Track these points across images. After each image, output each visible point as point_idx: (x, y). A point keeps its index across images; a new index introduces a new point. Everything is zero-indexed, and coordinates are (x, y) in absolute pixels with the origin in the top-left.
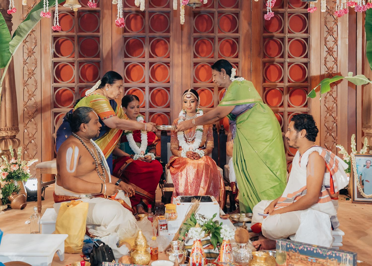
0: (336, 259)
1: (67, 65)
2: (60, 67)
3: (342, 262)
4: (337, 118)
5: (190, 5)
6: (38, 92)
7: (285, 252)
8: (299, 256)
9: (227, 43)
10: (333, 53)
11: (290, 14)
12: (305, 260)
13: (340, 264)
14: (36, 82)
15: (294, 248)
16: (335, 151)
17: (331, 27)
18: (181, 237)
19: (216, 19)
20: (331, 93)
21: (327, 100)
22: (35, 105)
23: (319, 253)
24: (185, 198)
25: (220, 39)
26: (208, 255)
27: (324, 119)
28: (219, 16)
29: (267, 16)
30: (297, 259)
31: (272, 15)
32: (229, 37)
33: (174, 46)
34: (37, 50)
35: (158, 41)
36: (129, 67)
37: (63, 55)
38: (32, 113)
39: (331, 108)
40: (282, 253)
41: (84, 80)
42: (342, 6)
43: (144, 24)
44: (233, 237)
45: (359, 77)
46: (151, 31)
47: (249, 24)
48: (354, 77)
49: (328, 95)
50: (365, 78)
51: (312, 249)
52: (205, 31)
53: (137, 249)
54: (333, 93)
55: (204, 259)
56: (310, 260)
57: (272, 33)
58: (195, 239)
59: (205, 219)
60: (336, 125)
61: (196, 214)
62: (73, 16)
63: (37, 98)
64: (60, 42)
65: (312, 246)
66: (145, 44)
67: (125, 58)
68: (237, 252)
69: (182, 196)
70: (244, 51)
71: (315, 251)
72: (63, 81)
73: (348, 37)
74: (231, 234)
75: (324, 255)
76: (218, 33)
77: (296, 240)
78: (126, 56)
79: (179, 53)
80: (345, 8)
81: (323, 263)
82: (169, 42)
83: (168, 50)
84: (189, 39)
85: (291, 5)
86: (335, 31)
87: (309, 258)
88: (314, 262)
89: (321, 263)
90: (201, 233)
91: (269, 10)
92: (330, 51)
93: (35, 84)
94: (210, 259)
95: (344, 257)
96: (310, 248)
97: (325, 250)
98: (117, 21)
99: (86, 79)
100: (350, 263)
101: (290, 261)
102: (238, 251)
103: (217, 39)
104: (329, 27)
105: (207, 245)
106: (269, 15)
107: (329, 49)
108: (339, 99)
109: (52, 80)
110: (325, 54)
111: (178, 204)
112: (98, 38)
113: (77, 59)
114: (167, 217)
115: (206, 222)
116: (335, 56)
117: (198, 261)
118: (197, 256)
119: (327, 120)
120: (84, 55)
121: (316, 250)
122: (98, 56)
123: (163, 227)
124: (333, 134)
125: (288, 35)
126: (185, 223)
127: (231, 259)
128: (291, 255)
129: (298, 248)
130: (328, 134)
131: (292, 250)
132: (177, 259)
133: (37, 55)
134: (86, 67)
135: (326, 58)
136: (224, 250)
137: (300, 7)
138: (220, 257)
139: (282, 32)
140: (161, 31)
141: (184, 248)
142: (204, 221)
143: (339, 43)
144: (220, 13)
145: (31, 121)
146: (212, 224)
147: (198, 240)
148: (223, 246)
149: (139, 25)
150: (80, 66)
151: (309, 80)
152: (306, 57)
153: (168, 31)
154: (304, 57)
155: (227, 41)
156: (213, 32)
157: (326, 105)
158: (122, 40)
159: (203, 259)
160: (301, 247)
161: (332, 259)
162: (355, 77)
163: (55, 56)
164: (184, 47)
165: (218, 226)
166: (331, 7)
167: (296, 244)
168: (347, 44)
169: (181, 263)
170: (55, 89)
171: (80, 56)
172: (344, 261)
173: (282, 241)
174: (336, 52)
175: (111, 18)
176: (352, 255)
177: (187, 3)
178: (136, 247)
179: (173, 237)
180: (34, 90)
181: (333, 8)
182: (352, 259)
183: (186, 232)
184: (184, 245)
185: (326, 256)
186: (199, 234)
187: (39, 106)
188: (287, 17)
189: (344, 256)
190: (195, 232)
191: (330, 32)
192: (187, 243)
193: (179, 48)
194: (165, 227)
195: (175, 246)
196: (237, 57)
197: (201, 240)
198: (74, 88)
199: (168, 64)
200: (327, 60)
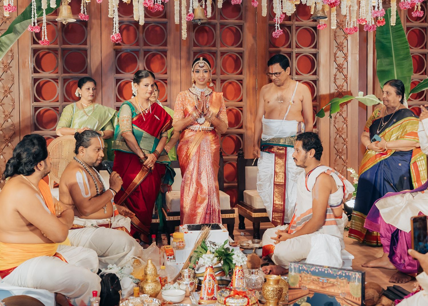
0: (346, 278)
1: (49, 81)
2: (41, 84)
3: (351, 280)
4: (347, 140)
5: (195, 21)
6: (15, 113)
7: (298, 273)
8: (311, 277)
9: (230, 58)
10: (342, 70)
11: (298, 27)
12: (316, 281)
13: (350, 283)
14: (13, 101)
15: (306, 269)
16: (345, 175)
17: (340, 42)
18: (192, 265)
19: (218, 32)
20: (341, 113)
21: (337, 120)
22: (12, 128)
23: (330, 273)
24: (191, 226)
25: (223, 54)
26: (220, 282)
27: (334, 141)
28: (221, 28)
29: (275, 34)
30: (309, 280)
31: (280, 32)
32: (232, 51)
33: (172, 61)
34: (14, 64)
35: (154, 55)
36: (121, 84)
37: (44, 69)
38: (9, 137)
39: (340, 129)
40: (295, 275)
41: (70, 98)
42: (352, 24)
43: (138, 36)
44: (245, 263)
45: (369, 97)
46: (145, 44)
47: (254, 37)
48: (364, 97)
49: (338, 115)
50: (375, 99)
51: (323, 270)
52: (206, 45)
53: (147, 278)
54: (343, 112)
55: (217, 286)
56: (322, 281)
57: (279, 47)
58: (207, 266)
59: (216, 245)
60: (346, 147)
61: (207, 241)
62: (56, 25)
63: (15, 119)
64: (41, 55)
65: (323, 267)
66: (140, 59)
67: (116, 73)
68: (249, 279)
69: (188, 224)
70: (249, 67)
71: (326, 272)
72: (44, 99)
73: (358, 53)
74: (243, 259)
75: (335, 275)
76: (220, 46)
77: (307, 263)
78: (118, 72)
79: (177, 69)
80: (355, 26)
81: (334, 282)
82: (166, 56)
83: (165, 65)
84: (189, 53)
85: (298, 17)
86: (345, 46)
87: (320, 278)
88: (325, 283)
89: (331, 283)
90: (213, 260)
91: (278, 27)
92: (340, 68)
93: (12, 104)
94: (221, 286)
95: (353, 276)
96: (322, 269)
97: (336, 270)
98: (112, 37)
99: (72, 98)
100: (359, 282)
101: (302, 283)
102: (250, 277)
103: (219, 54)
104: (338, 41)
105: (218, 272)
106: (278, 33)
107: (338, 65)
108: (349, 119)
109: (32, 99)
110: (334, 71)
111: (185, 233)
112: (85, 51)
113: (61, 75)
114: (175, 246)
115: (217, 249)
116: (345, 72)
117: (210, 288)
118: (209, 282)
119: (337, 141)
120: (69, 71)
121: (327, 270)
122: (86, 72)
123: (170, 257)
124: (343, 157)
125: (296, 50)
126: (195, 250)
127: (244, 284)
128: (303, 276)
129: (310, 269)
130: (338, 157)
131: (305, 272)
132: (188, 287)
133: (14, 70)
134: (71, 84)
135: (335, 75)
136: (237, 275)
137: (308, 20)
138: (232, 283)
139: (290, 46)
140: (157, 44)
141: (195, 276)
142: (215, 248)
143: (349, 59)
144: (222, 25)
145: (8, 146)
146: (223, 250)
147: (211, 267)
148: (236, 272)
149: (132, 37)
150: (64, 83)
151: (318, 98)
152: (315, 73)
153: (165, 44)
154: (313, 74)
155: (230, 56)
156: (214, 45)
157: (336, 126)
158: (113, 53)
159: (215, 285)
160: (313, 269)
161: (342, 278)
162: (366, 97)
163: (35, 71)
164: (183, 62)
165: (229, 252)
166: (340, 21)
167: (308, 266)
168: (358, 60)
169: (192, 291)
170: (36, 109)
171: (65, 72)
172: (353, 279)
173: (295, 264)
174: (346, 69)
175: (100, 28)
176: (361, 274)
177: (192, 19)
178: (146, 276)
179: (182, 266)
180: (10, 110)
181: (343, 21)
182: (361, 277)
183: (197, 260)
184: (195, 273)
185: (337, 275)
186: (212, 261)
187: (17, 128)
188: (294, 31)
189: (353, 274)
190: (207, 259)
191: (340, 47)
192: (197, 270)
193: (177, 63)
194: (172, 257)
195: (186, 274)
196: (241, 73)
197: (213, 267)
198: (58, 108)
199: (165, 80)
200: (337, 77)
